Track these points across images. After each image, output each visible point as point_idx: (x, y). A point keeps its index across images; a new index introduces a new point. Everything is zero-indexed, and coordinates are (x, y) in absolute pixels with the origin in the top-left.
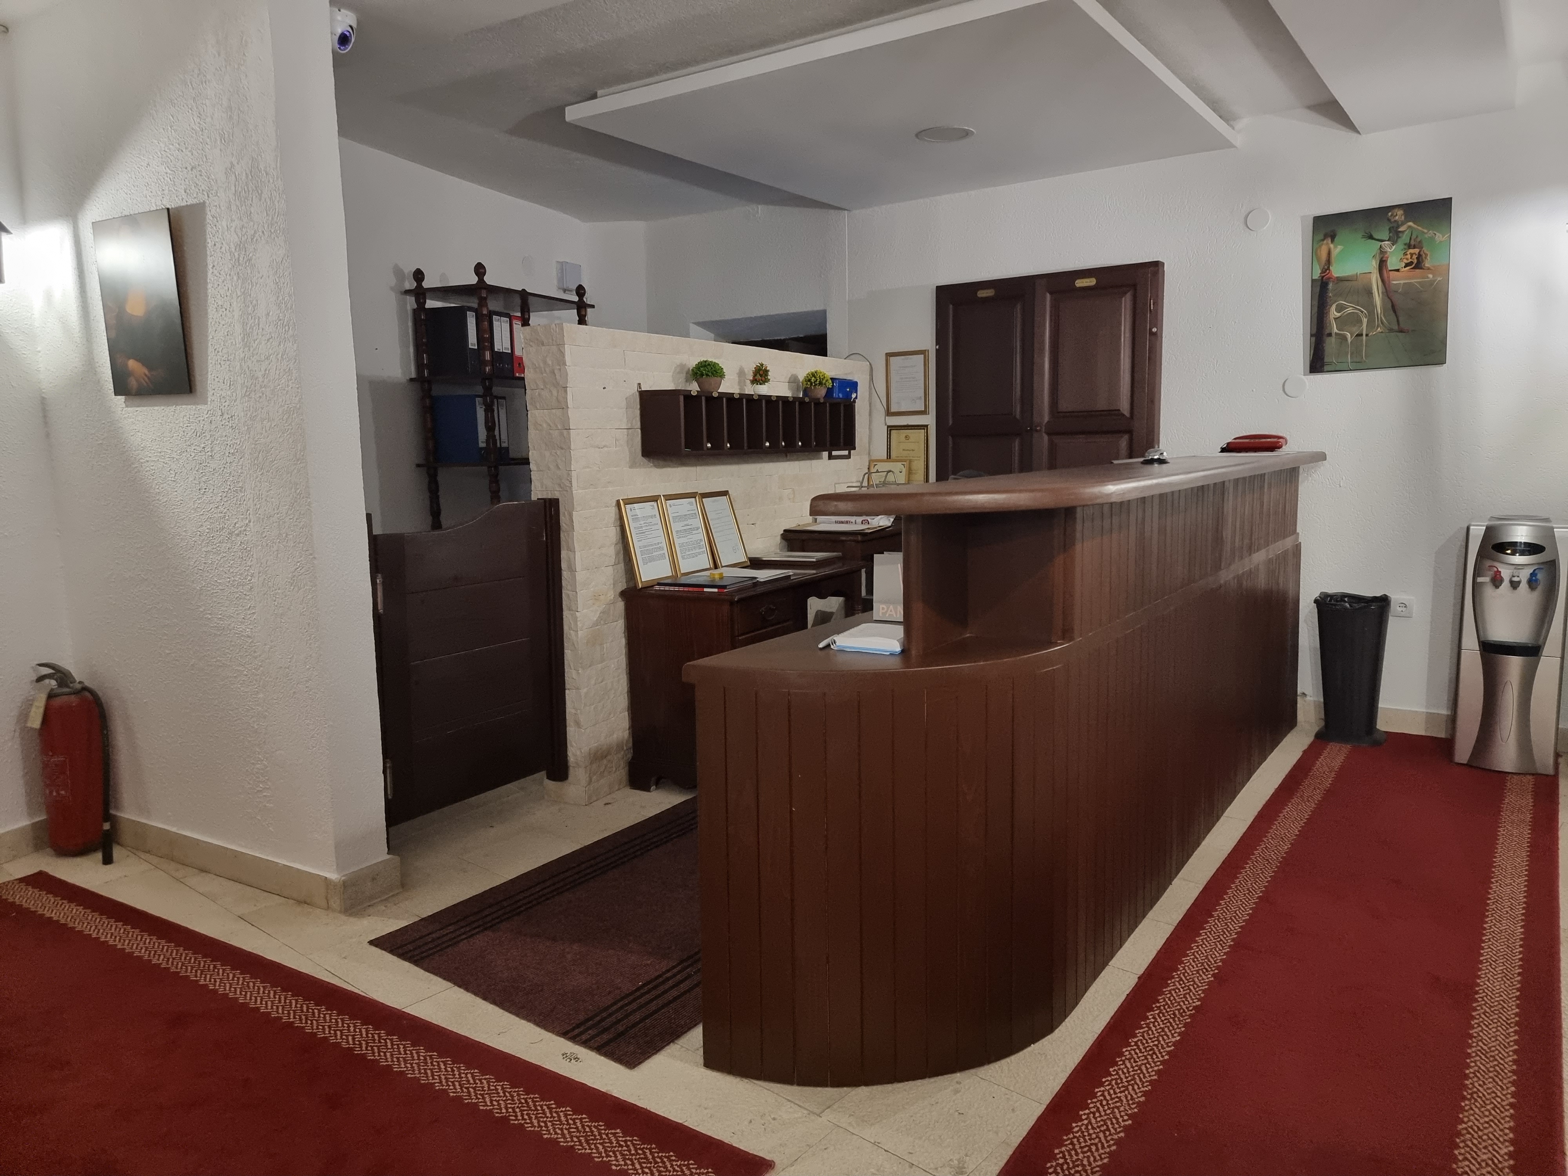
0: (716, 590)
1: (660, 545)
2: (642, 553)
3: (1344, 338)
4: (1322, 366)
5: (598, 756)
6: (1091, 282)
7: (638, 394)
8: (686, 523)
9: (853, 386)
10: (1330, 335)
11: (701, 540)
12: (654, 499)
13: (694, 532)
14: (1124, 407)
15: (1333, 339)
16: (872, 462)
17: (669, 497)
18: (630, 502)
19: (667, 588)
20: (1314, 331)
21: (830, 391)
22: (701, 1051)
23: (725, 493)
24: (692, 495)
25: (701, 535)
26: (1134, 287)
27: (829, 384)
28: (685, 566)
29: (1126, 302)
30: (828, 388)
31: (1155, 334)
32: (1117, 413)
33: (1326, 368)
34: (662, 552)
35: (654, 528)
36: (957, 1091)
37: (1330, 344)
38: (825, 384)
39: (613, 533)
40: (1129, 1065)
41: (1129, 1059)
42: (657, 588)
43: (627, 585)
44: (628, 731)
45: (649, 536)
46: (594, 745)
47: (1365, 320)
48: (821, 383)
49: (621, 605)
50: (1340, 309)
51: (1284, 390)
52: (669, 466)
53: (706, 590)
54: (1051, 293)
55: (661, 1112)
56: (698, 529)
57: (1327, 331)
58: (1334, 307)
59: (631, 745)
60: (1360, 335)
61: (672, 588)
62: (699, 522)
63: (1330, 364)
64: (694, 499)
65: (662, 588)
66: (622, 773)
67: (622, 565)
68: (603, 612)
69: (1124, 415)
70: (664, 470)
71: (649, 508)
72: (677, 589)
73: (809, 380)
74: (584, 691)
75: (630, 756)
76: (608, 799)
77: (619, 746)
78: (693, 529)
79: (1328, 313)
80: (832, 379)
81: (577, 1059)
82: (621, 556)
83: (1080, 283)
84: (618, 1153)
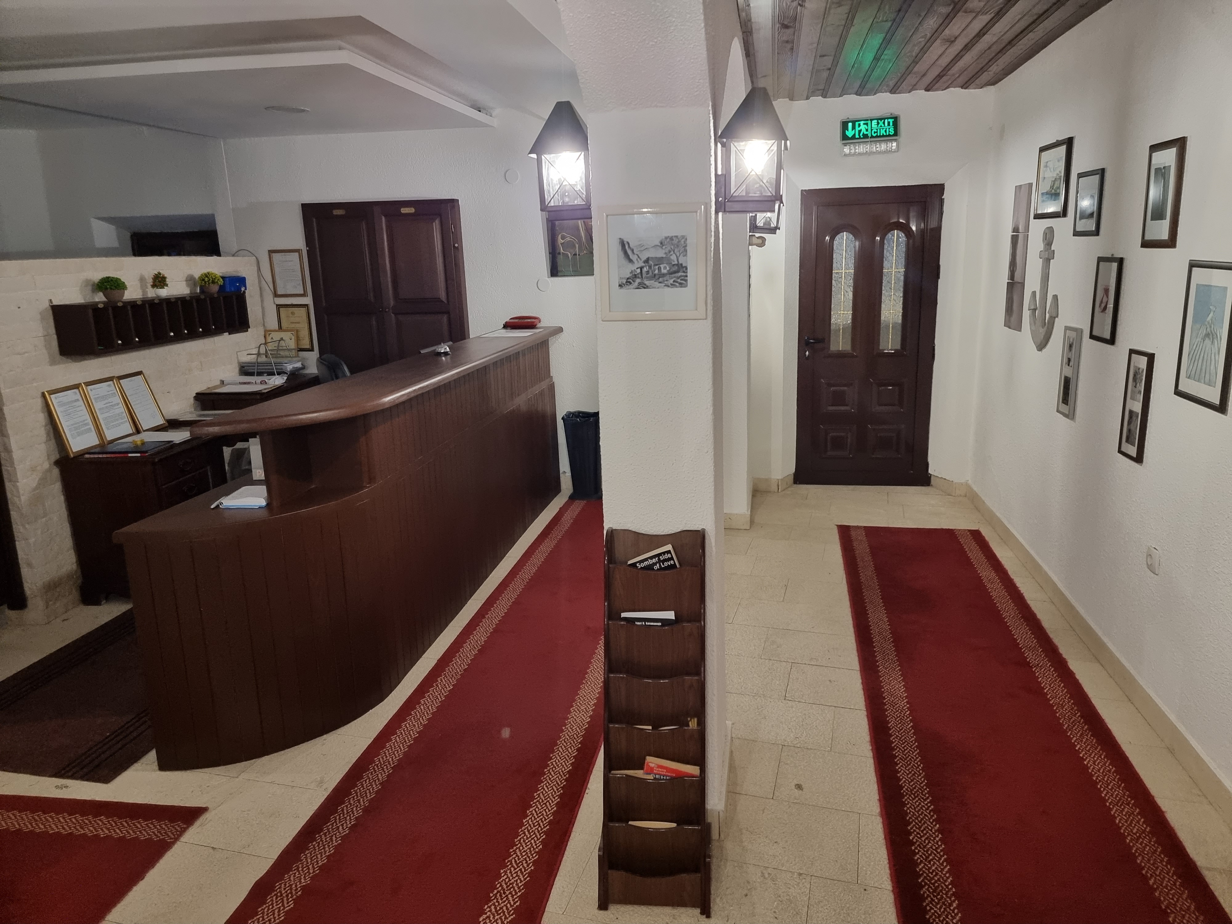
0: (139, 455)
1: (86, 422)
2: (70, 430)
3: (567, 255)
4: (557, 273)
5: (52, 587)
6: (411, 210)
7: (50, 308)
8: (106, 401)
9: (242, 281)
10: (559, 253)
11: (122, 413)
12: (76, 386)
13: (115, 407)
14: (443, 296)
15: (561, 256)
16: (267, 333)
17: (88, 384)
18: (53, 392)
19: (96, 456)
20: (551, 251)
21: (222, 288)
22: (156, 763)
23: (139, 373)
24: (110, 379)
25: (121, 409)
26: (440, 215)
27: (221, 282)
28: (110, 435)
29: (436, 225)
30: (221, 286)
31: (457, 248)
32: (439, 300)
33: (559, 274)
34: (89, 427)
35: (78, 409)
36: (323, 744)
37: (560, 259)
38: (217, 282)
39: (41, 418)
40: (422, 708)
41: (423, 705)
42: (87, 456)
43: (60, 455)
44: (75, 564)
45: (74, 417)
46: (47, 578)
47: (577, 246)
48: (213, 282)
49: (56, 471)
50: (563, 238)
51: (538, 287)
52: (86, 360)
53: (130, 455)
54: (385, 216)
55: (131, 801)
56: (118, 404)
57: (558, 252)
58: (560, 236)
59: (79, 573)
60: (575, 255)
61: (100, 456)
62: (118, 399)
63: (562, 271)
64: (111, 382)
65: (92, 456)
66: (75, 594)
67: (53, 441)
68: (40, 479)
69: (443, 301)
70: (83, 363)
71: (72, 395)
72: (105, 456)
73: (203, 280)
74: (32, 540)
75: (80, 581)
76: (65, 616)
77: (69, 576)
78: (115, 405)
79: (557, 240)
80: (223, 278)
81: (66, 787)
82: (52, 435)
83: (404, 210)
84: (104, 829)
